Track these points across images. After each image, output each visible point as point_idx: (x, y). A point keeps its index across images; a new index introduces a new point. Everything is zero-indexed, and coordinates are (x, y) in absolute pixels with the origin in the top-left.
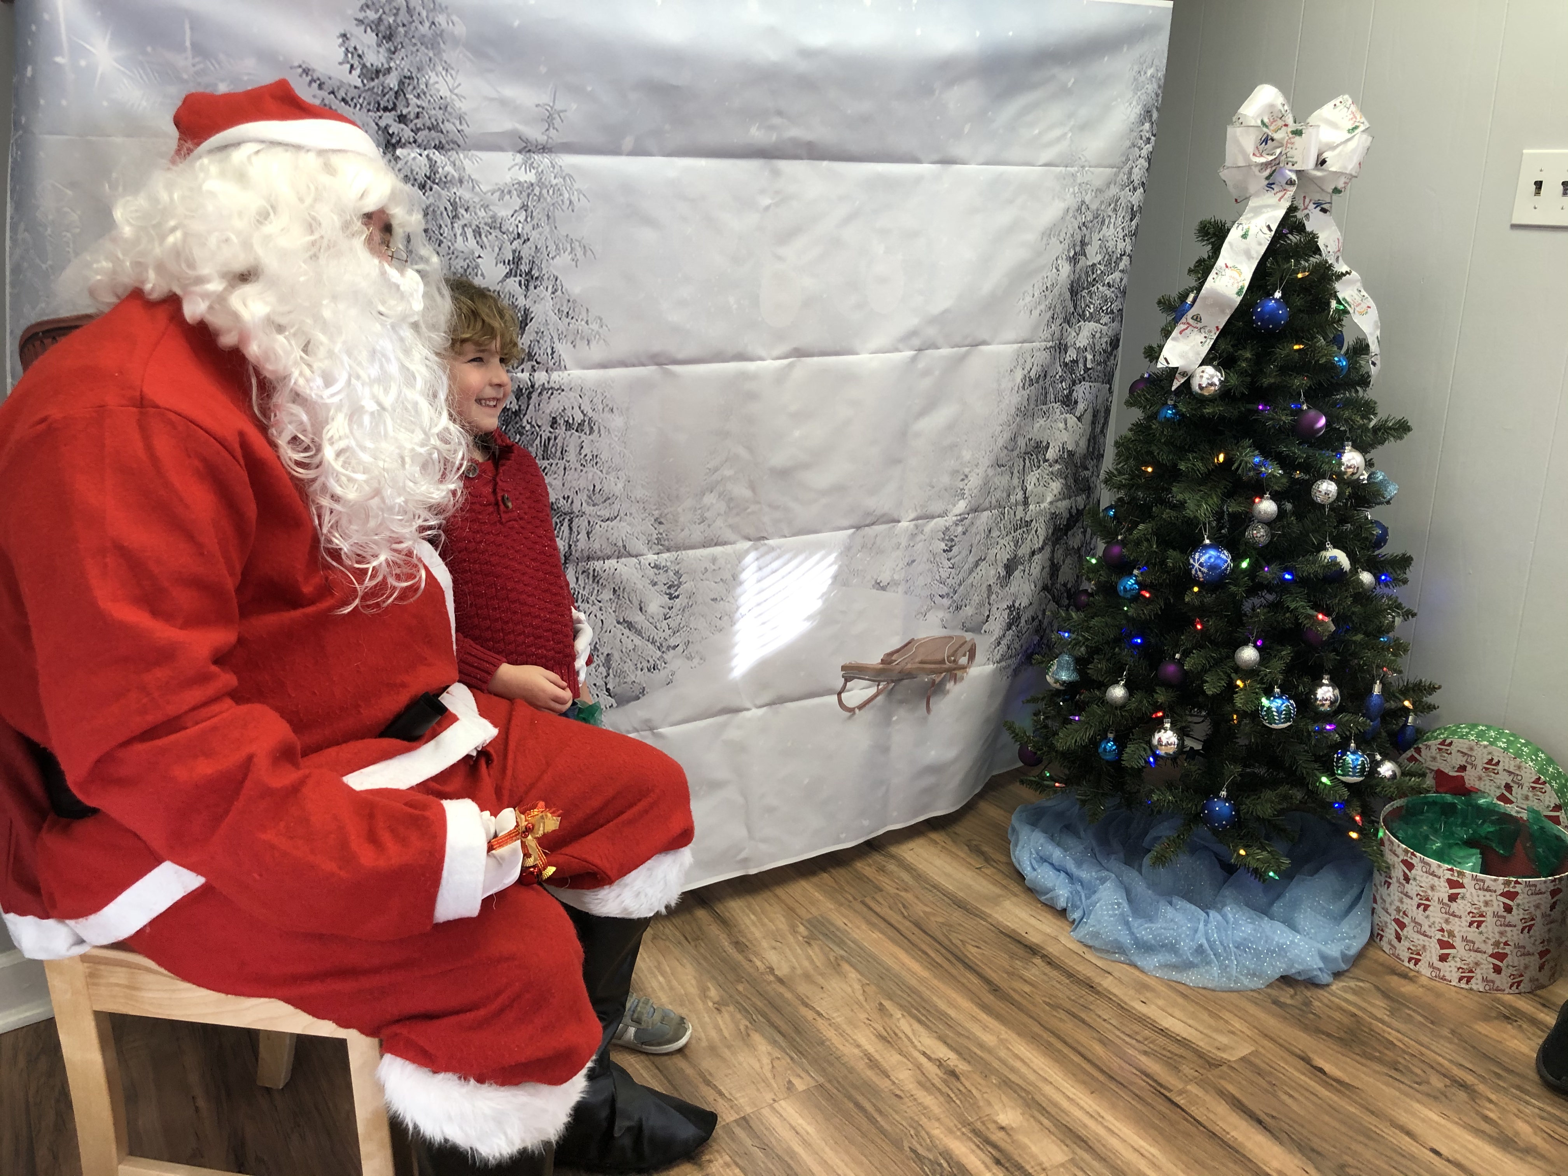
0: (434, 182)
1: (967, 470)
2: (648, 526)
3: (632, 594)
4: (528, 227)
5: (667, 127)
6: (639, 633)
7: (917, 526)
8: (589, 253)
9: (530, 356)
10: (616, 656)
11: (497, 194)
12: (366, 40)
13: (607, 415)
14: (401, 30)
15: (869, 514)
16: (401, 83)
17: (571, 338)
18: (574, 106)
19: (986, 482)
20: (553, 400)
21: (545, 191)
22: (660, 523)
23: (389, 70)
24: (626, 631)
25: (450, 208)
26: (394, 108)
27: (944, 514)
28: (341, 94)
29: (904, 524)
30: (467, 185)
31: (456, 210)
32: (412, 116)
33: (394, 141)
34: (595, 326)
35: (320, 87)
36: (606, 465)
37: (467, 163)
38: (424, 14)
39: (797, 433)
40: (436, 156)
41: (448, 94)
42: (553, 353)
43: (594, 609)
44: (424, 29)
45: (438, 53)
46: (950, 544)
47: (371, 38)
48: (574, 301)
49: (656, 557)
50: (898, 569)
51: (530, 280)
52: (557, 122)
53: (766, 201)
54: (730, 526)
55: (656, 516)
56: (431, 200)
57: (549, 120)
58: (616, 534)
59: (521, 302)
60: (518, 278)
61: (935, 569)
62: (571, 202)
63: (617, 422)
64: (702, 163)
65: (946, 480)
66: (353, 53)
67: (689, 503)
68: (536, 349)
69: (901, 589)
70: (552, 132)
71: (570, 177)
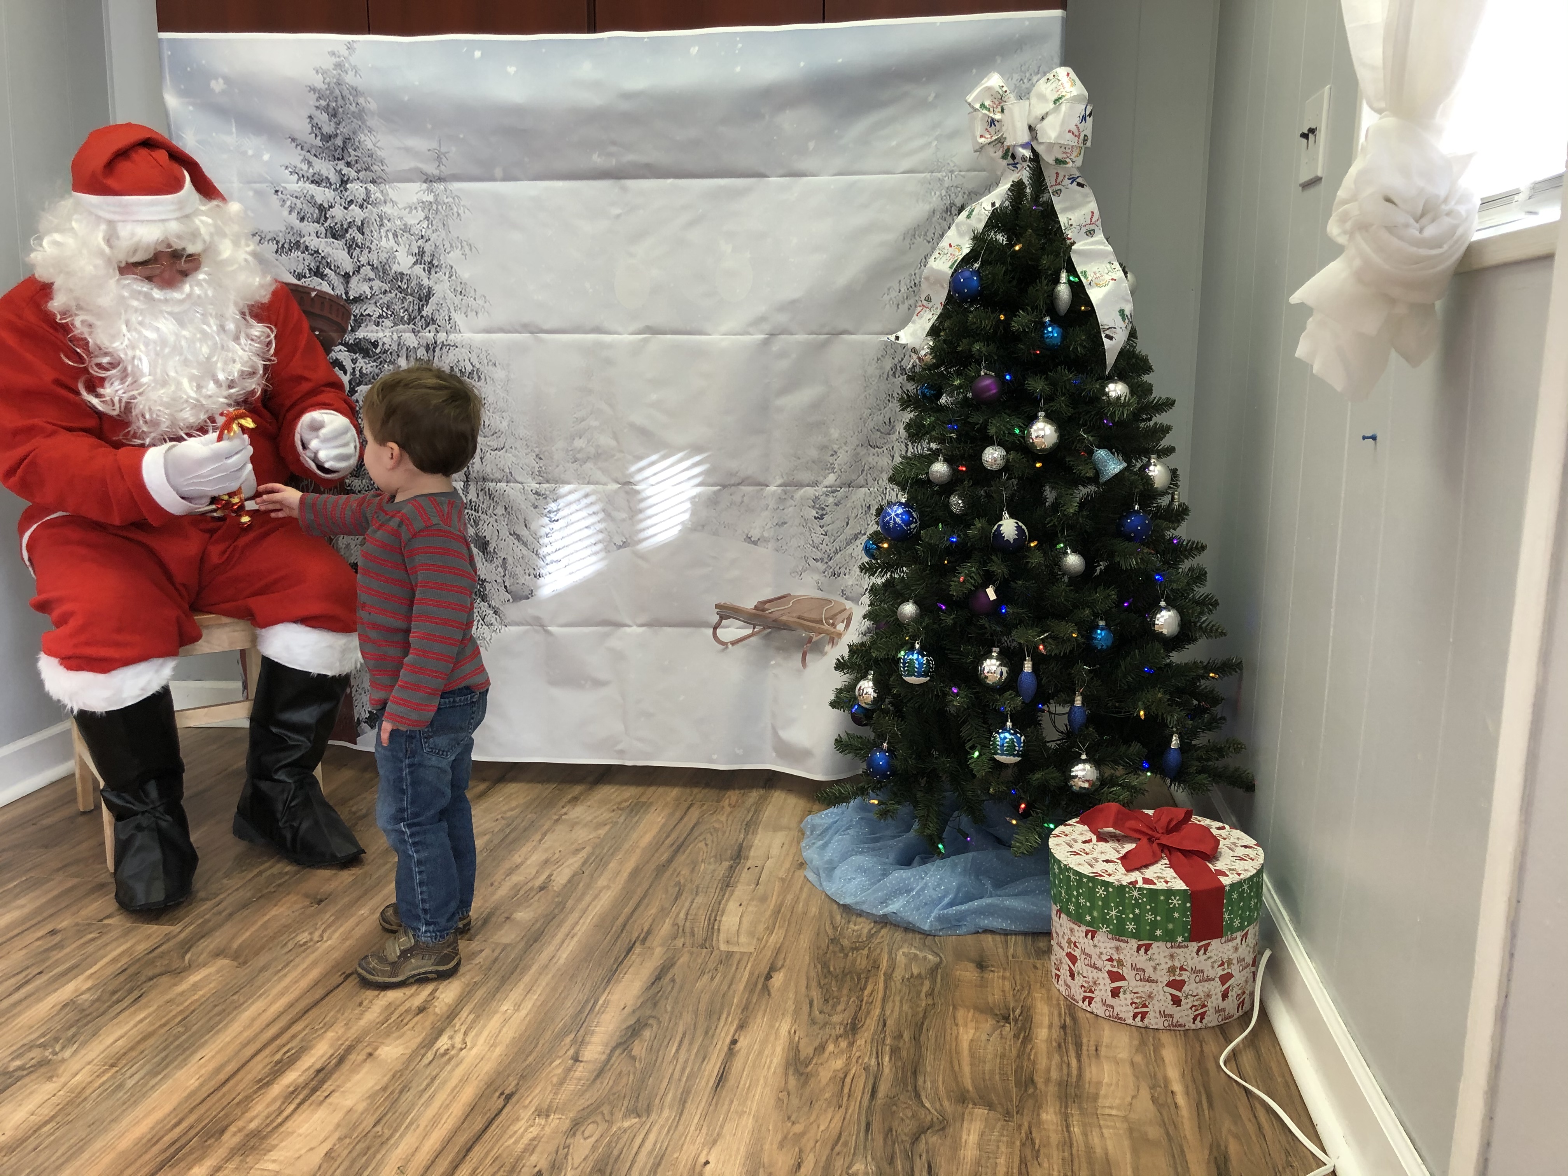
0: (368, 203)
1: (835, 447)
2: (531, 459)
3: (518, 513)
4: (430, 232)
5: (526, 160)
6: (525, 544)
7: (785, 492)
8: (474, 249)
9: (433, 321)
10: (510, 560)
11: (408, 210)
12: (323, 118)
13: (491, 368)
14: (340, 110)
15: (732, 474)
16: (344, 142)
17: (464, 310)
18: (454, 149)
19: (856, 459)
20: (451, 355)
21: (440, 207)
22: (540, 459)
23: (336, 135)
24: (516, 542)
25: (378, 219)
26: (343, 159)
27: (815, 484)
28: (313, 152)
29: (772, 488)
30: (389, 205)
31: (381, 220)
32: (353, 163)
33: (345, 179)
34: (480, 302)
35: (302, 149)
36: (492, 406)
37: (390, 191)
38: (351, 98)
39: (654, 397)
40: (371, 187)
41: (373, 147)
42: (450, 319)
43: (492, 520)
44: (353, 108)
45: (364, 122)
46: (820, 512)
47: (325, 117)
48: (466, 284)
49: (538, 486)
50: (766, 527)
51: (431, 267)
52: (444, 160)
53: (616, 211)
54: (600, 469)
55: (537, 453)
56: (367, 214)
57: (439, 158)
58: (503, 462)
59: (426, 282)
60: (422, 266)
61: (808, 533)
62: (459, 214)
63: (499, 374)
64: (560, 184)
65: (814, 453)
66: (316, 127)
67: (560, 444)
68: (437, 316)
69: (770, 545)
70: (442, 167)
71: (458, 197)
